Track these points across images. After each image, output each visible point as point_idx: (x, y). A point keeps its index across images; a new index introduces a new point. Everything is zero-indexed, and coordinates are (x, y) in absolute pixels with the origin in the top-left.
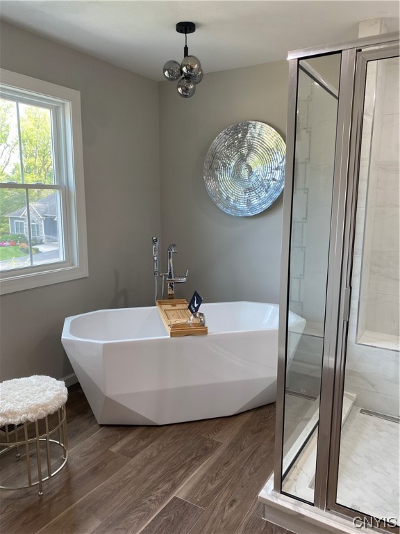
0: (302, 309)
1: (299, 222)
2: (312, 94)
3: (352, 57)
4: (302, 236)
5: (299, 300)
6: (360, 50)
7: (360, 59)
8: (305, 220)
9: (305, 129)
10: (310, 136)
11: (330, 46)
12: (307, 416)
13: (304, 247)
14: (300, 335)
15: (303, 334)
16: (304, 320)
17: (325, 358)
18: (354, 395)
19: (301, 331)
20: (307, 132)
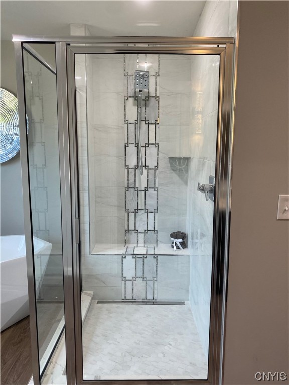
0: (49, 235)
1: (40, 168)
2: (41, 70)
3: (63, 48)
4: (43, 179)
5: (46, 228)
6: (69, 44)
7: (69, 50)
8: (44, 167)
9: (38, 96)
10: (42, 102)
11: (46, 37)
12: (58, 318)
13: (46, 187)
14: (48, 256)
15: (50, 255)
16: (51, 244)
17: (65, 269)
18: (92, 293)
19: (49, 253)
20: (40, 99)
